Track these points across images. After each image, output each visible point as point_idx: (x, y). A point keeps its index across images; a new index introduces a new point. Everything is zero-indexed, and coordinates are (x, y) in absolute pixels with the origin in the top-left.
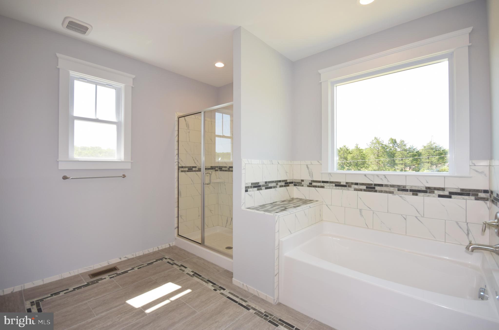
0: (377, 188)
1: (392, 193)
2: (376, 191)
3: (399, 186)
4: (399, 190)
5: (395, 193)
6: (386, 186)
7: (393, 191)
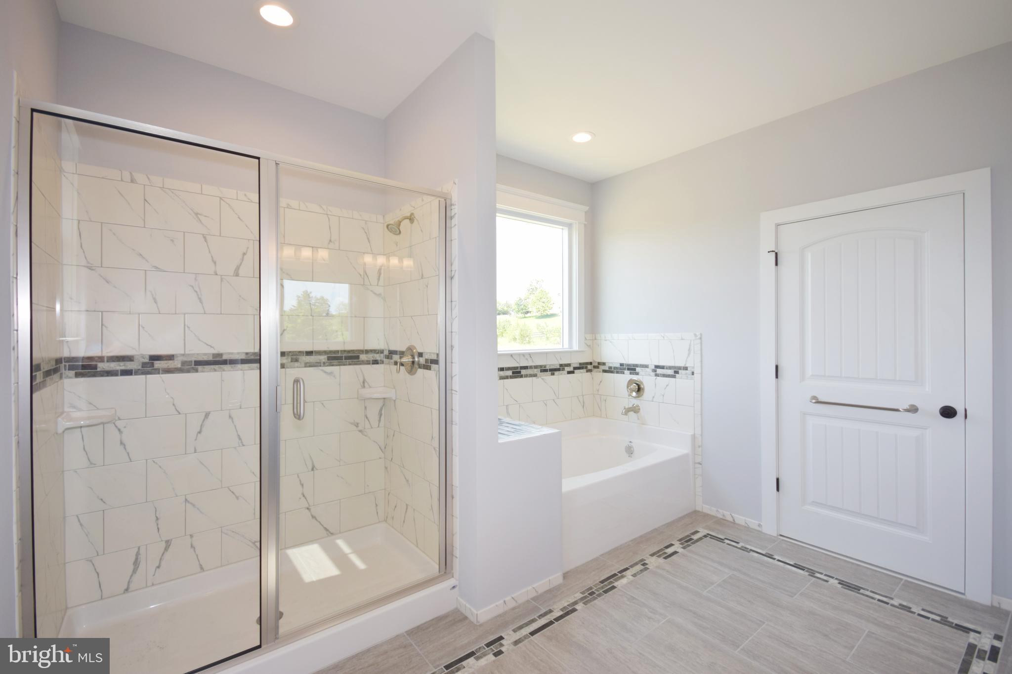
0: (523, 372)
1: (535, 375)
2: (521, 376)
3: (541, 366)
4: (542, 371)
5: (538, 375)
6: (531, 367)
7: (536, 373)
